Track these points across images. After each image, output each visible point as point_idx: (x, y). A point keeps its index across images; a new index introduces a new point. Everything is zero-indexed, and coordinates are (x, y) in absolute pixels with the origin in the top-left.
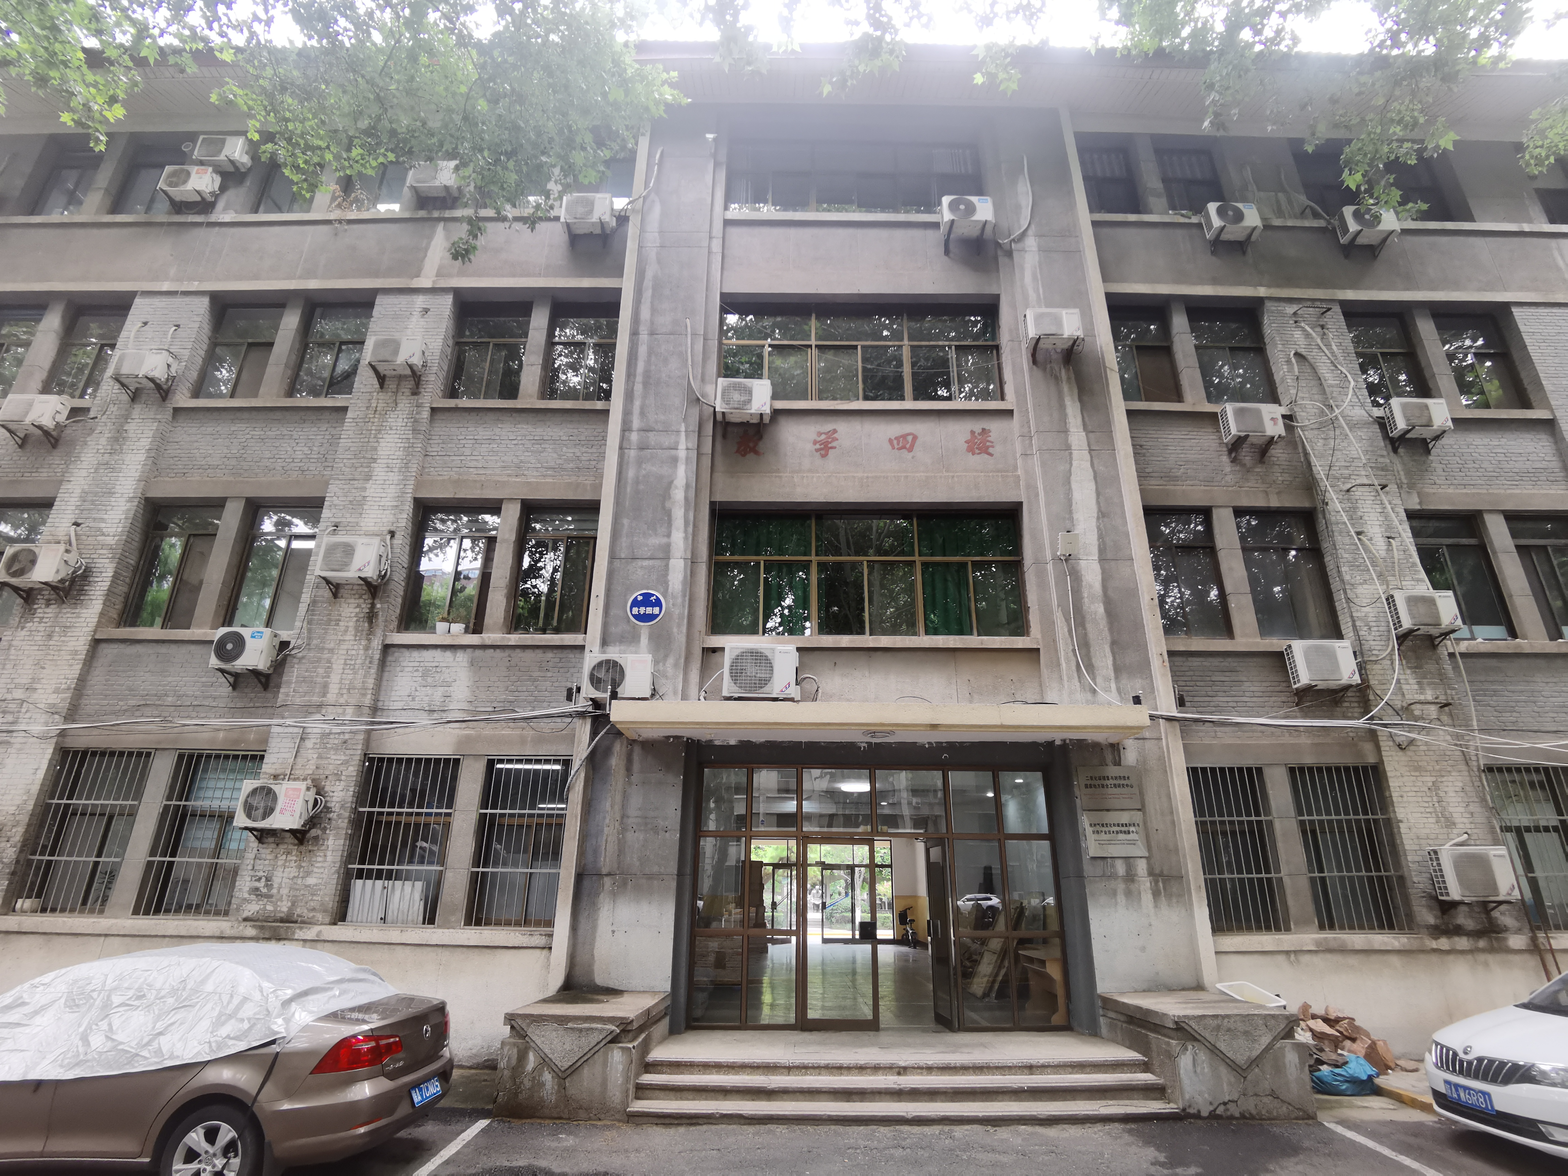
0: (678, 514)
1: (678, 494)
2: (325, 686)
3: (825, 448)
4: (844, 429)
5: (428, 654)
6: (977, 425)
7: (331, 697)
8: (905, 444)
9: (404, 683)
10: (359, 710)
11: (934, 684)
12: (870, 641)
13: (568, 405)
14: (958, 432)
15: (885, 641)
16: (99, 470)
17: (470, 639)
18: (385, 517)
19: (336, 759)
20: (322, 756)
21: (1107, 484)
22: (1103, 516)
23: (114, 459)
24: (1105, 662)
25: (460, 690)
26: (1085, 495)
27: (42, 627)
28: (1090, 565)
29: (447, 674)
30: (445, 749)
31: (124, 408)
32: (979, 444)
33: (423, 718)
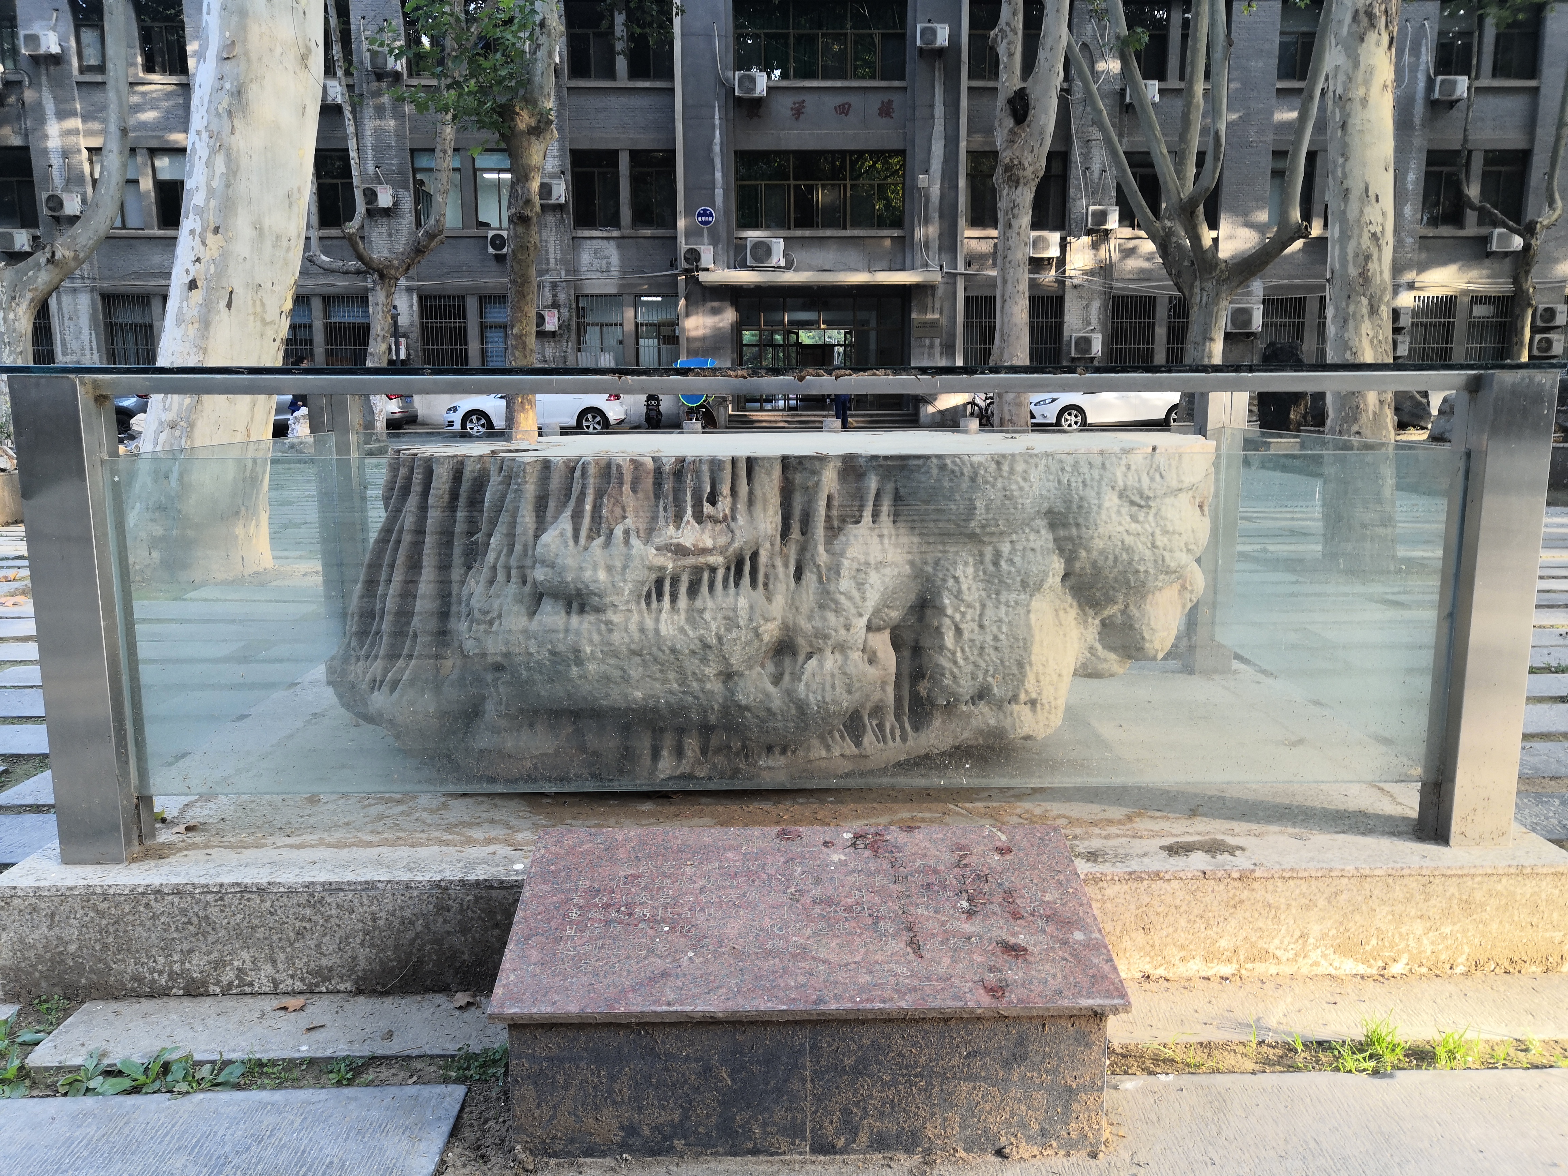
0: (718, 161)
1: (717, 148)
2: (548, 260)
3: (798, 112)
4: (810, 99)
5: (595, 242)
6: (885, 97)
7: (552, 265)
8: (844, 110)
9: (586, 258)
10: (568, 272)
11: (852, 256)
12: (821, 233)
13: (647, 84)
14: (874, 102)
15: (828, 233)
16: (377, 131)
17: (615, 234)
18: (557, 162)
19: (562, 297)
20: (555, 296)
21: (952, 141)
22: (946, 161)
23: (383, 123)
24: (935, 245)
25: (615, 260)
26: (938, 148)
27: (384, 230)
28: (935, 191)
29: (607, 252)
30: (613, 290)
31: (375, 85)
32: (886, 111)
33: (599, 275)
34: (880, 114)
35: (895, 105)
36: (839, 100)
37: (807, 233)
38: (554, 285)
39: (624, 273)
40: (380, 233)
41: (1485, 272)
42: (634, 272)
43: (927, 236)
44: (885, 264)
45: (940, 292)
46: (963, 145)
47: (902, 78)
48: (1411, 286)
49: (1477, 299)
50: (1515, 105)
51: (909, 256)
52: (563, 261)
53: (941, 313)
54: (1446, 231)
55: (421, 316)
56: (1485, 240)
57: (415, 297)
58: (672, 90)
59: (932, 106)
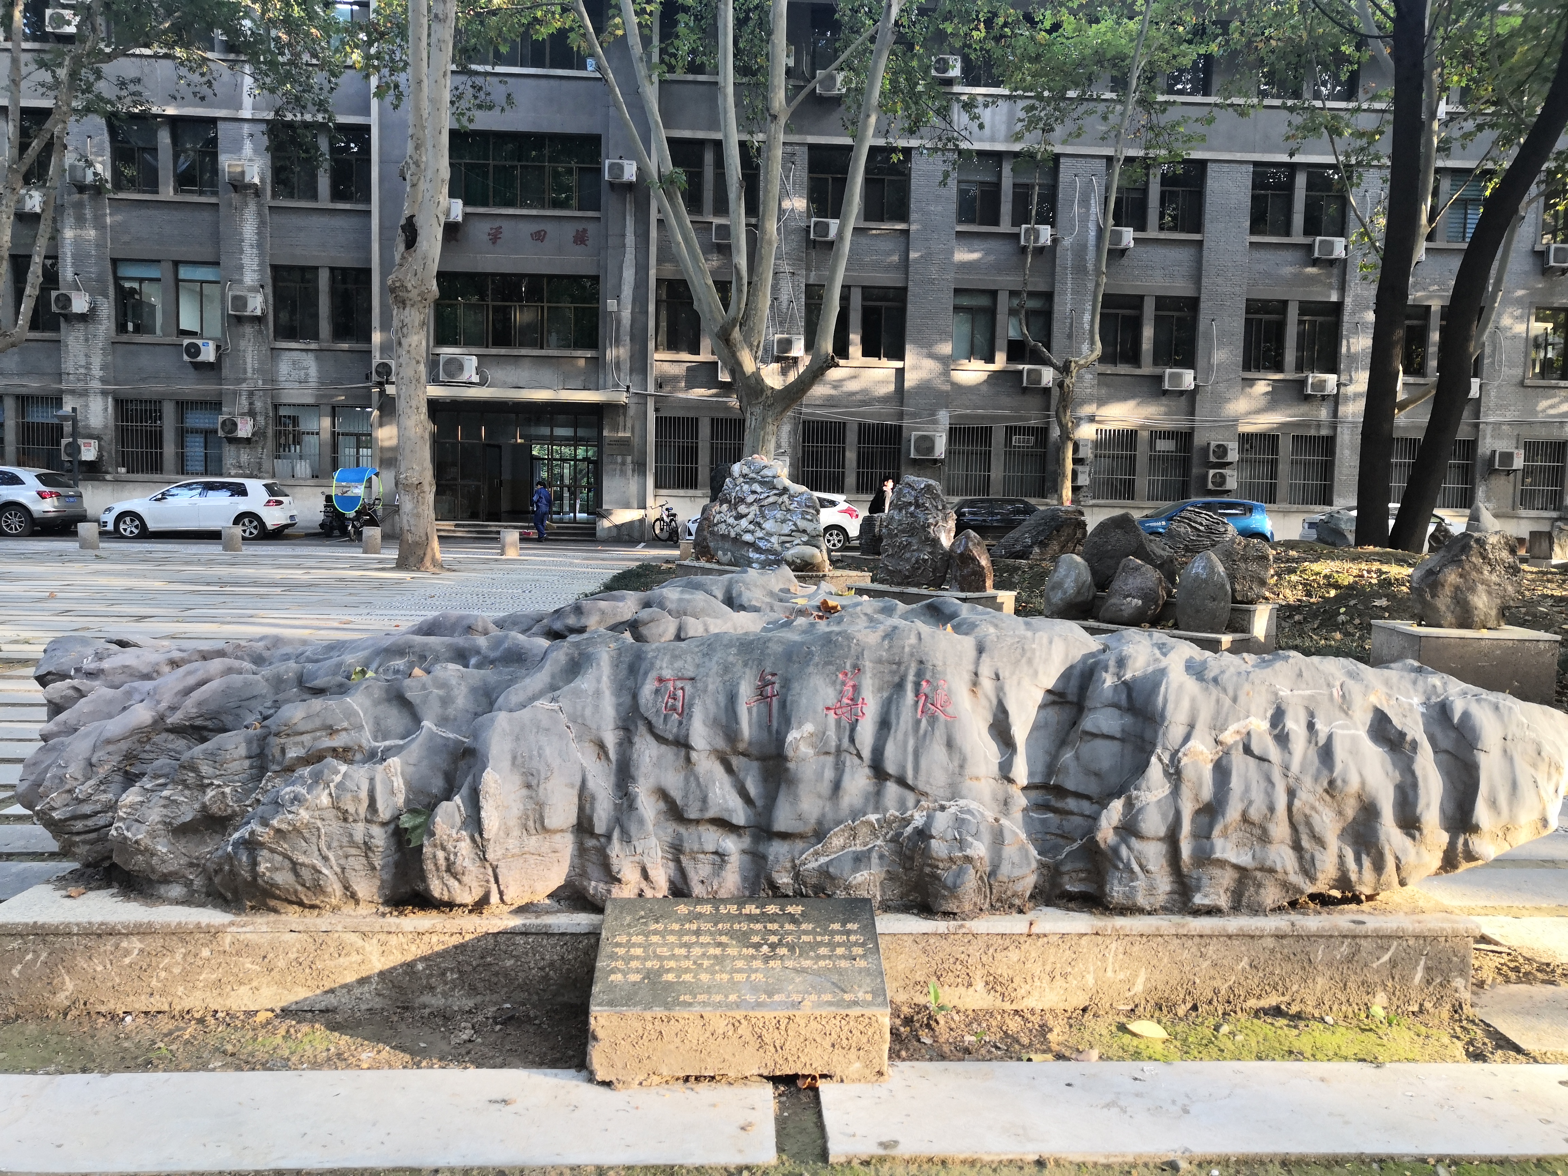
2: (245, 369)
3: (495, 237)
4: (506, 225)
5: (293, 353)
6: (580, 226)
8: (539, 236)
9: (284, 368)
10: (265, 382)
11: (547, 374)
12: (515, 352)
13: (347, 206)
14: (570, 230)
15: (524, 352)
16: (77, 241)
17: (313, 346)
18: (256, 276)
19: (258, 405)
20: (251, 404)
21: (642, 268)
22: (636, 287)
23: (83, 233)
24: (626, 366)
25: (313, 372)
26: (629, 275)
27: (81, 335)
28: (626, 315)
29: (305, 364)
30: (310, 400)
31: (76, 197)
32: (580, 239)
33: (297, 385)
34: (575, 242)
35: (589, 233)
36: (535, 227)
37: (503, 351)
38: (251, 394)
39: (322, 384)
40: (77, 338)
41: (1163, 409)
42: (331, 383)
43: (618, 357)
44: (579, 383)
45: (632, 412)
46: (652, 273)
47: (598, 209)
48: (1092, 419)
49: (1156, 435)
50: (1183, 255)
51: (601, 376)
52: (259, 371)
53: (633, 432)
54: (1123, 369)
55: (116, 419)
56: (1160, 379)
57: (110, 400)
58: (368, 213)
59: (623, 236)
